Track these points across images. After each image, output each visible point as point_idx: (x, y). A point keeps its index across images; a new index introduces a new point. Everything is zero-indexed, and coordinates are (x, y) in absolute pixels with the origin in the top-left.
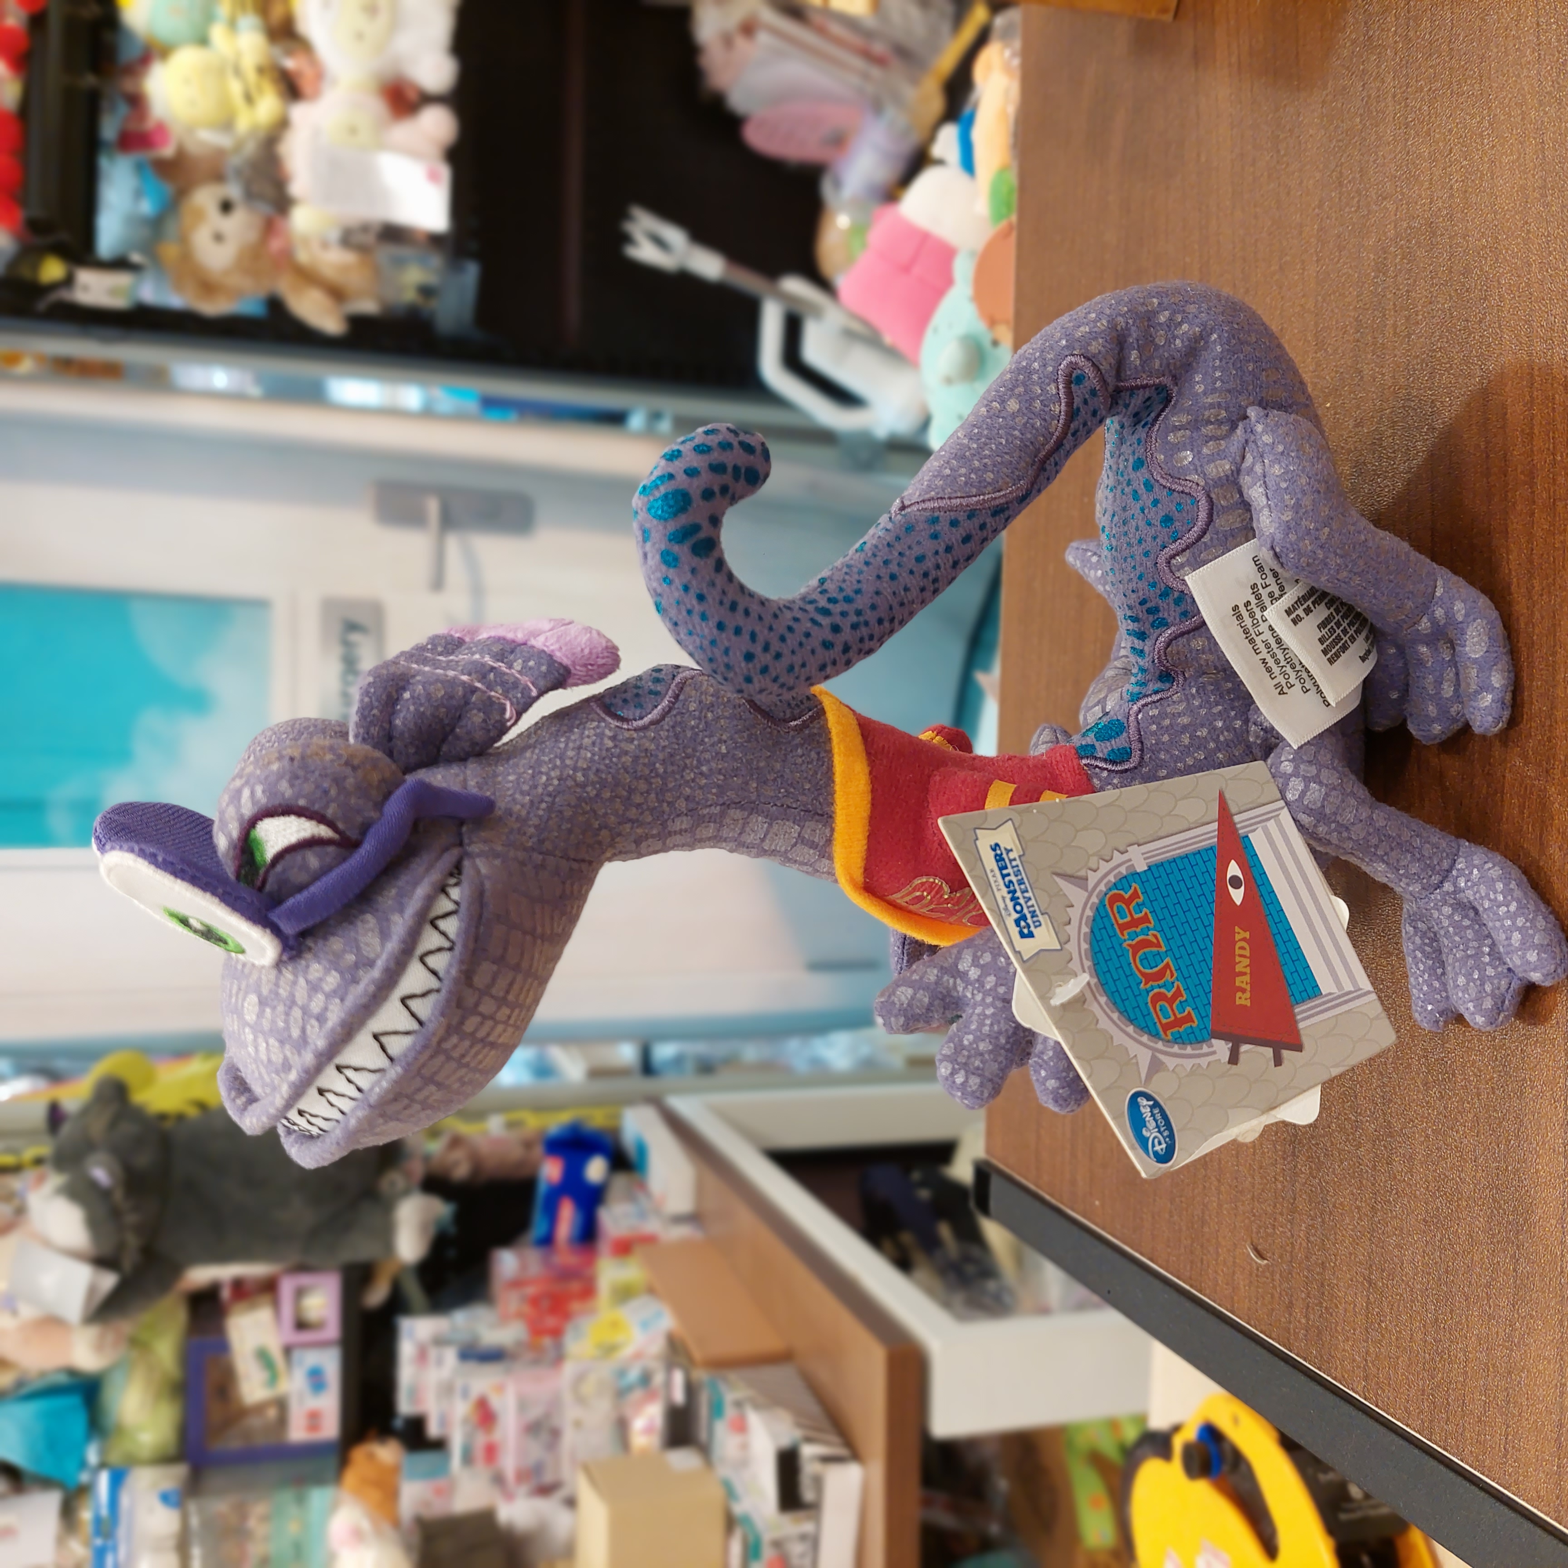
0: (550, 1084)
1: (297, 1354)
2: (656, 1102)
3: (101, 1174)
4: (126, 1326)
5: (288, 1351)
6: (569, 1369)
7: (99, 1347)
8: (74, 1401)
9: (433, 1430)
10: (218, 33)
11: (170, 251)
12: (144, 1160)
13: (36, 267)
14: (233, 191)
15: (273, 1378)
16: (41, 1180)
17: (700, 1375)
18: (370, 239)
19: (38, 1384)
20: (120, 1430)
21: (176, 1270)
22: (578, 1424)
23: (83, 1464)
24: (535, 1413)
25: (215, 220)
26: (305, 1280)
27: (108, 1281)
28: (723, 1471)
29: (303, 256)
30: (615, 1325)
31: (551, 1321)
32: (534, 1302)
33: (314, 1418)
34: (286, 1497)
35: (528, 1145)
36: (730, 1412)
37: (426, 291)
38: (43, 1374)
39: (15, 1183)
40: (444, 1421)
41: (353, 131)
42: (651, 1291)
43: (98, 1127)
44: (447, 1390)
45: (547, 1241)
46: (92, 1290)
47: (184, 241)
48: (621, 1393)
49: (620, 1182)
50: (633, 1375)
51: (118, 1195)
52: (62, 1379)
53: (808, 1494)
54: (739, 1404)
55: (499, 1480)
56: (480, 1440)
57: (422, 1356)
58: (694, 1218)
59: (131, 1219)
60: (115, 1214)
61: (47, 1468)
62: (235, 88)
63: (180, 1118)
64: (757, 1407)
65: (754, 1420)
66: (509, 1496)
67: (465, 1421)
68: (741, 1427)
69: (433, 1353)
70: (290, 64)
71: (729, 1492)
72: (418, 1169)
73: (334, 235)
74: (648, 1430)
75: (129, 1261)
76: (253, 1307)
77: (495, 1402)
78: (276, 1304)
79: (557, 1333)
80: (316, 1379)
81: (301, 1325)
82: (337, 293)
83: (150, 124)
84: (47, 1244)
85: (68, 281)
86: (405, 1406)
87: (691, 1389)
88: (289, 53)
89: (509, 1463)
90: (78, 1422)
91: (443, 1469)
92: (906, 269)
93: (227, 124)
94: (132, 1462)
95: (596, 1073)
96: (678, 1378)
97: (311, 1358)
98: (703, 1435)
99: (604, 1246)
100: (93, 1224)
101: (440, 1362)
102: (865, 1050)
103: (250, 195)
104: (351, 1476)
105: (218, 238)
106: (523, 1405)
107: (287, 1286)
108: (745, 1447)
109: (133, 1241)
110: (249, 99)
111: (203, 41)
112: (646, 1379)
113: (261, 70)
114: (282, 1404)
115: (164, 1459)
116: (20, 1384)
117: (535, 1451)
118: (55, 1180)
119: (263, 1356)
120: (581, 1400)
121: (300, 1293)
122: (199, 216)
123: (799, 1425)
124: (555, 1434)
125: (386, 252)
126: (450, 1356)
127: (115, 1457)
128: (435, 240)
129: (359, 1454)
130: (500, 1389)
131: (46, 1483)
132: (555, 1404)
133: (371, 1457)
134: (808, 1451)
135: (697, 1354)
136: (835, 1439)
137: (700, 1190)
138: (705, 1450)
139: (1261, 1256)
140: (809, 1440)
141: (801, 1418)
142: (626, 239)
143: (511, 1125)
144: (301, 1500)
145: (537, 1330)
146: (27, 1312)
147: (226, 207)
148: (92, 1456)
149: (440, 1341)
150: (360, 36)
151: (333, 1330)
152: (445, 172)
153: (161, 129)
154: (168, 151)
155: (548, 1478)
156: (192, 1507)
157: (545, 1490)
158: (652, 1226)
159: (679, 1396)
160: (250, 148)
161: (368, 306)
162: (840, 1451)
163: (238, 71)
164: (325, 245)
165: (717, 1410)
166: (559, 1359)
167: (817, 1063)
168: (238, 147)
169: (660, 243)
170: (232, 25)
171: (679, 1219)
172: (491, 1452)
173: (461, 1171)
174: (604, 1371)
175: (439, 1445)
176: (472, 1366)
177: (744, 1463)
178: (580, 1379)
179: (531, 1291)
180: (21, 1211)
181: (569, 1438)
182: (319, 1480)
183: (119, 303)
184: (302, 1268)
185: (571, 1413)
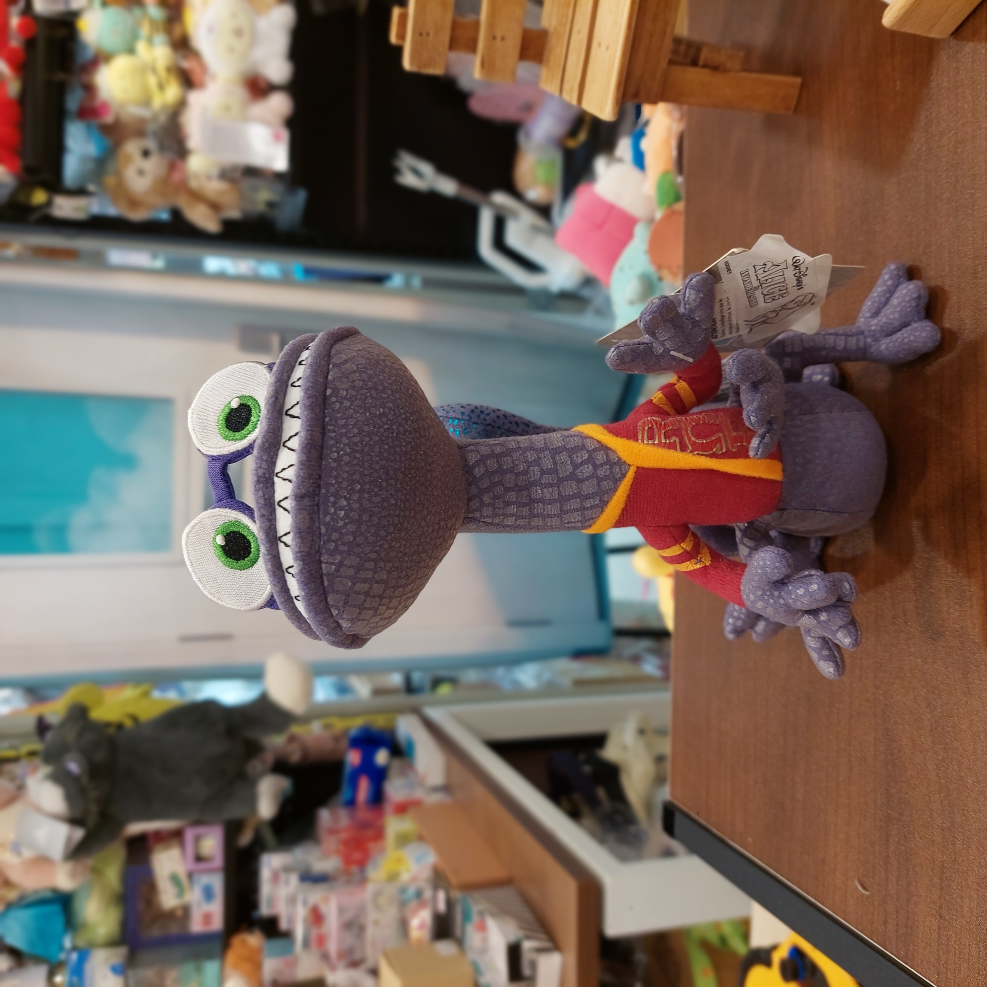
0: (348, 698)
1: (196, 878)
2: (416, 711)
3: (74, 767)
4: (90, 861)
5: (190, 875)
6: (370, 888)
7: (73, 875)
8: (56, 908)
9: (283, 925)
10: (141, 47)
11: (110, 181)
12: (100, 756)
13: (29, 195)
14: (151, 144)
15: (181, 892)
16: (35, 770)
17: (456, 894)
18: (238, 175)
19: (32, 898)
20: (84, 926)
21: (120, 825)
22: (376, 923)
23: (61, 948)
24: (349, 915)
25: (138, 162)
26: (200, 830)
27: (79, 834)
28: (472, 955)
29: (194, 184)
30: (399, 861)
31: (357, 856)
32: (346, 843)
33: (207, 918)
34: (189, 967)
35: (337, 739)
36: (475, 918)
37: (271, 205)
38: (36, 892)
39: (17, 769)
40: (291, 920)
41: (227, 108)
42: (421, 838)
43: (71, 735)
44: (292, 901)
45: (351, 803)
46: (69, 839)
47: (119, 175)
48: (403, 904)
49: (396, 764)
50: (411, 891)
51: (85, 780)
52: (48, 894)
53: (526, 971)
54: (481, 914)
55: (325, 957)
56: (314, 932)
57: (275, 877)
58: (446, 788)
59: (93, 794)
60: (83, 792)
61: (39, 951)
62: (152, 81)
63: (120, 726)
64: (494, 915)
65: (492, 924)
66: (333, 968)
67: (305, 921)
68: (482, 927)
69: (283, 877)
70: (186, 64)
71: (477, 970)
72: (269, 758)
73: (215, 172)
74: (422, 926)
75: (92, 820)
76: (168, 847)
77: (324, 909)
78: (182, 845)
79: (362, 864)
80: (208, 893)
81: (199, 859)
82: (215, 207)
83: (98, 102)
84: (39, 810)
85: (49, 204)
86: (265, 910)
87: (450, 903)
88: (186, 57)
89: (333, 947)
90: (58, 922)
91: (289, 949)
92: (600, 226)
93: (147, 102)
94: (92, 946)
95: (378, 692)
96: (441, 896)
97: (205, 880)
98: (458, 932)
99: (388, 808)
100: (69, 798)
101: (287, 883)
102: (547, 676)
103: (162, 148)
104: (231, 956)
105: (141, 173)
106: (341, 911)
107: (190, 835)
108: (485, 940)
109: (94, 809)
110: (161, 87)
111: (131, 51)
112: (419, 894)
113: (169, 70)
114: (186, 910)
115: (112, 943)
116: (22, 898)
117: (349, 939)
118: (45, 770)
119: (175, 879)
120: (378, 907)
121: (198, 839)
122: (129, 159)
123: (521, 928)
124: (362, 929)
125: (248, 183)
126: (294, 879)
127: (81, 942)
128: (278, 176)
129: (237, 941)
130: (326, 900)
131: (38, 960)
132: (362, 910)
133: (244, 943)
134: (527, 945)
135: (454, 881)
136: (543, 936)
137: (449, 771)
138: (460, 942)
139: (865, 888)
140: (528, 937)
141: (522, 923)
142: (396, 171)
143: (327, 727)
144: (199, 970)
145: (348, 861)
146: (27, 853)
147: (146, 154)
148: (67, 943)
149: (287, 869)
150: (231, 50)
151: (218, 861)
152: (285, 135)
153: (105, 106)
154: (109, 119)
155: (357, 956)
156: (131, 973)
157: (355, 964)
158: (419, 794)
159: (442, 906)
160: (163, 118)
161: (234, 214)
162: (547, 944)
163: (154, 70)
164: (209, 178)
165: (467, 917)
166: (363, 881)
167: (516, 683)
168: (155, 117)
169: (417, 173)
170: (150, 41)
171: (436, 789)
172: (321, 940)
173: (295, 757)
174: (392, 890)
175: (287, 935)
176: (308, 886)
177: (484, 950)
178: (377, 894)
179: (343, 836)
180: (21, 788)
181: (371, 931)
182: (210, 956)
183: (80, 215)
184: (198, 823)
185: (372, 915)
